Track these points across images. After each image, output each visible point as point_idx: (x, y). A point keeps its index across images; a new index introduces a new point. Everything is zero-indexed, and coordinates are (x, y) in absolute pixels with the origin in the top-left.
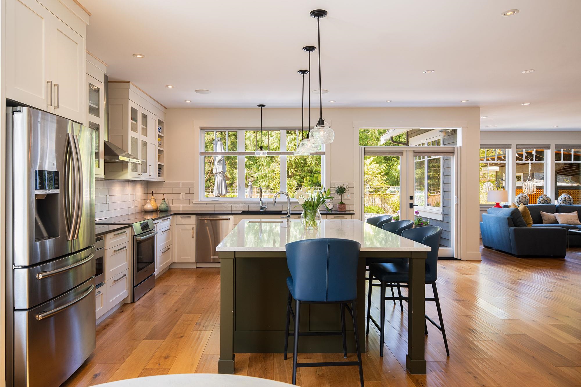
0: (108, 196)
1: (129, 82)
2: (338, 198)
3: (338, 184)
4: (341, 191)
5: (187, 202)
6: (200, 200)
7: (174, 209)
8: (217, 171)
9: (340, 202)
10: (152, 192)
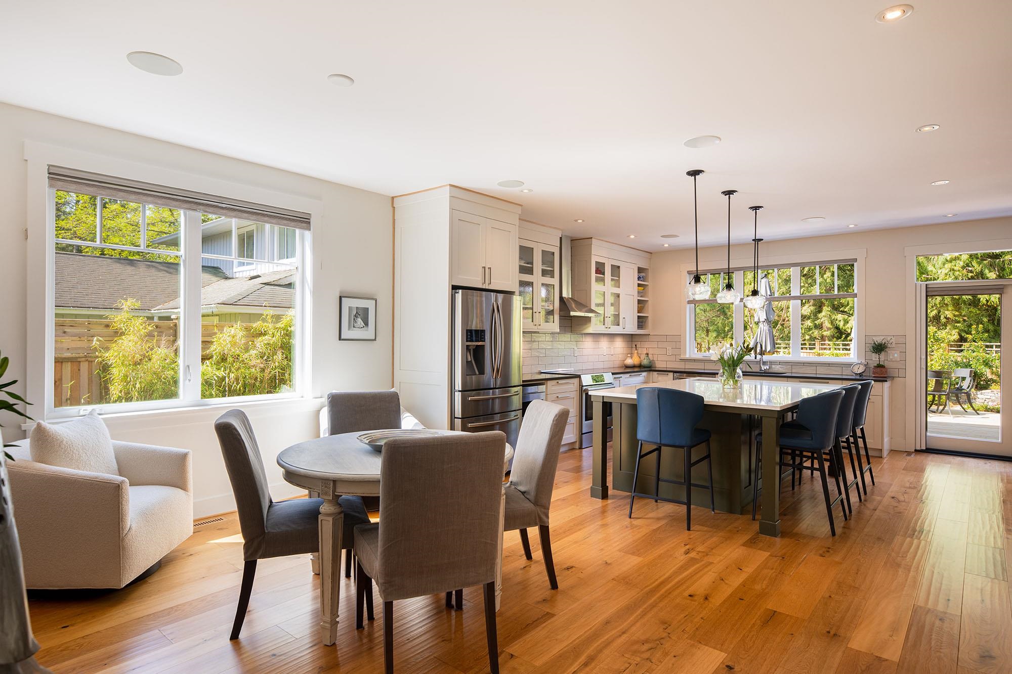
0: (576, 348)
1: (592, 238)
2: (875, 359)
3: (874, 338)
4: (879, 348)
5: (673, 358)
6: (687, 356)
7: (660, 365)
8: (759, 319)
9: (878, 364)
10: (636, 345)
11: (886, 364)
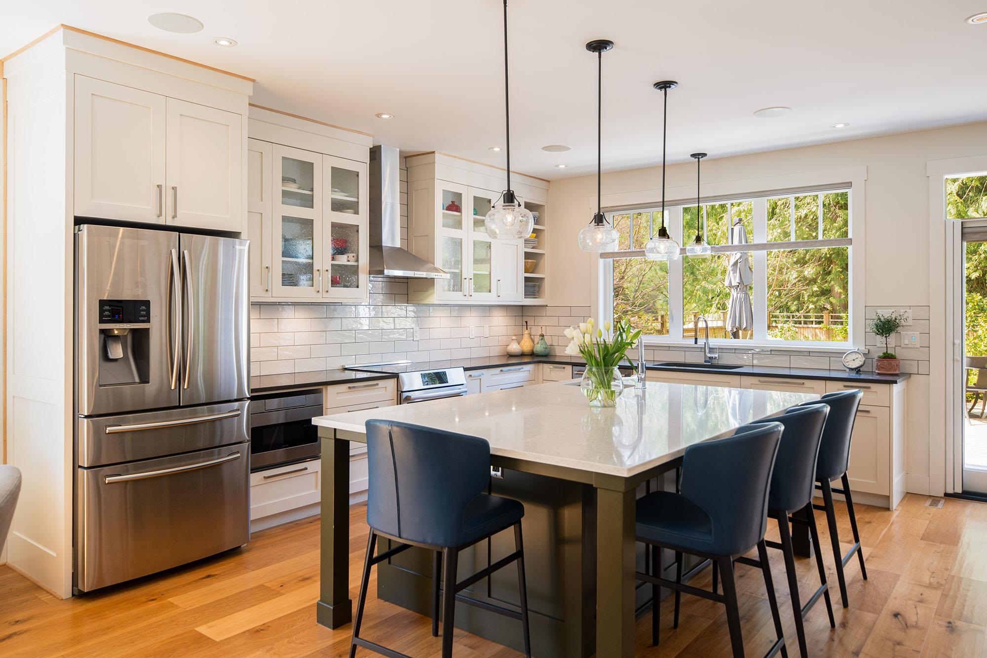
1: (433, 152)
3: (878, 311)
4: (886, 327)
7: (561, 354)
9: (884, 354)
10: (526, 322)
11: (899, 353)
